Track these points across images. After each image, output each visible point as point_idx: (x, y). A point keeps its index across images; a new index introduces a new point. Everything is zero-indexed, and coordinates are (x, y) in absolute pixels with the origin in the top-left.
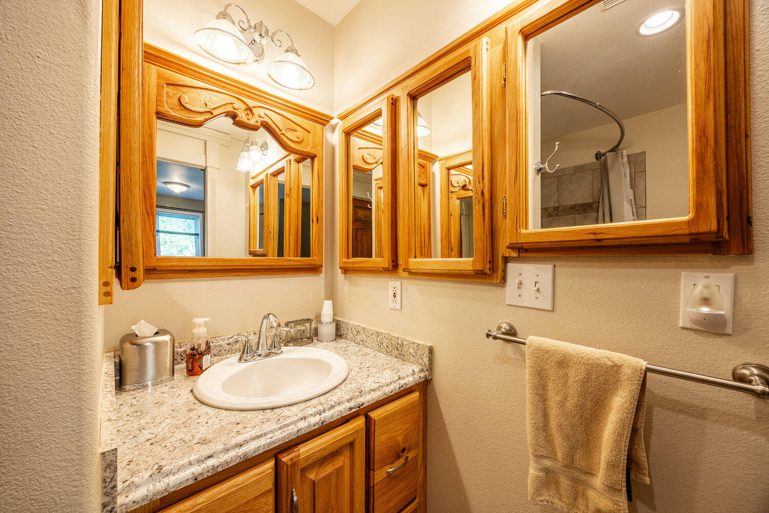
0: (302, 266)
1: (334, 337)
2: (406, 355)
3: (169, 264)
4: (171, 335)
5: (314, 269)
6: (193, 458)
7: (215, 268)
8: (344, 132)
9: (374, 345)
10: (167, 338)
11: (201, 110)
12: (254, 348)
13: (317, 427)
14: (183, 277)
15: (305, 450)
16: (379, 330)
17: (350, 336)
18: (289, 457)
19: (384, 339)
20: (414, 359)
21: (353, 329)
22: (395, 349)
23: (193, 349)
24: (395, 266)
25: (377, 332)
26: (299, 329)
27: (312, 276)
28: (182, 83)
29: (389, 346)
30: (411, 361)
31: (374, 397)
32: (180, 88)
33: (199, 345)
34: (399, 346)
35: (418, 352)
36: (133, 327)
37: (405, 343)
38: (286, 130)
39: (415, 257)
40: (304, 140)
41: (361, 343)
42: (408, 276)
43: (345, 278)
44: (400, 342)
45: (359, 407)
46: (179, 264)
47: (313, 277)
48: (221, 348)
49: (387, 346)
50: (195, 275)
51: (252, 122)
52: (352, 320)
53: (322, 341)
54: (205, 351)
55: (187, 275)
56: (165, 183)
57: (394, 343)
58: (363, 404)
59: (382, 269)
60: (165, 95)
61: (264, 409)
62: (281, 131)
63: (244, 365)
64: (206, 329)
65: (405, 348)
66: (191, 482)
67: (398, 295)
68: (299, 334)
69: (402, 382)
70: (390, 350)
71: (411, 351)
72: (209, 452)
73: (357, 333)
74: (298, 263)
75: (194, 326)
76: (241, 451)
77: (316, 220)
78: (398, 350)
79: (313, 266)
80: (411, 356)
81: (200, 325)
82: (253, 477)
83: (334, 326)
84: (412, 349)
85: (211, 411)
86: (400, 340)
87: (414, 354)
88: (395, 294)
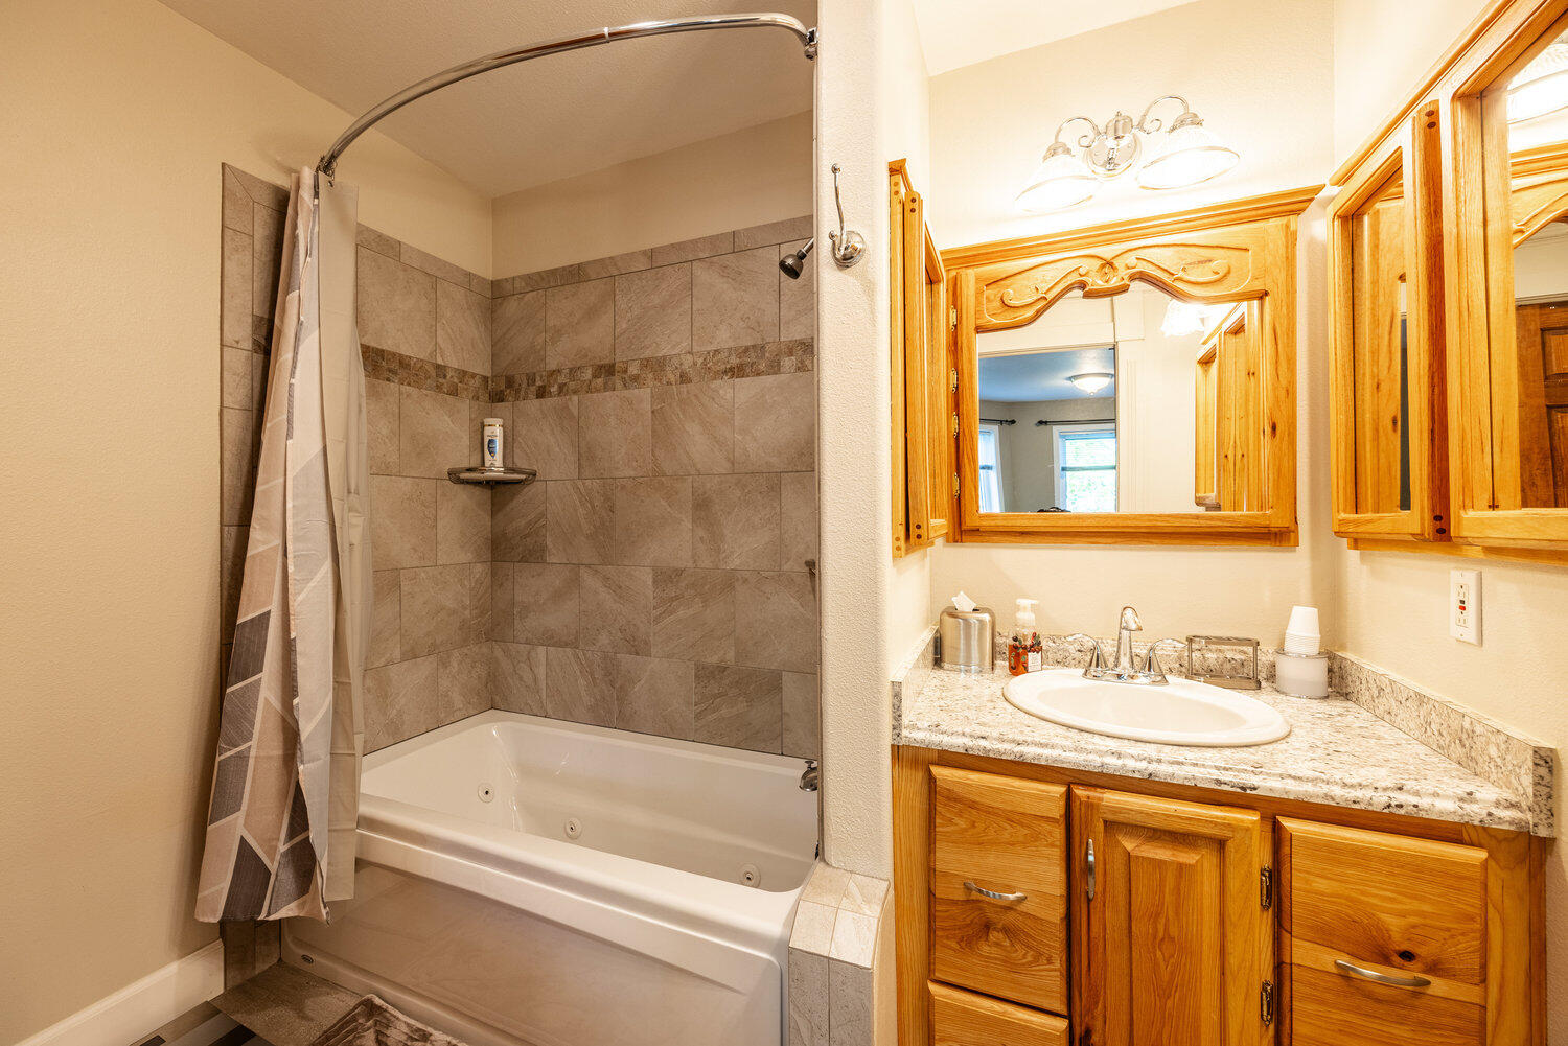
0: (1232, 530)
1: (1322, 689)
2: (1481, 760)
3: (993, 523)
4: (992, 615)
5: (1277, 536)
6: (967, 730)
7: (1055, 529)
8: (1339, 217)
9: (1412, 725)
10: (986, 617)
11: (1030, 300)
12: (1111, 662)
13: (1137, 776)
14: (1013, 542)
15: (1111, 798)
16: (1425, 690)
17: (1365, 697)
18: (1087, 793)
19: (1434, 714)
20: (1500, 775)
21: (1371, 681)
22: (1458, 742)
23: (1015, 639)
24: (1441, 532)
25: (1418, 695)
26: (1228, 657)
27: (1269, 551)
28: (1004, 276)
29: (1444, 733)
30: (1492, 779)
31: (1288, 787)
32: (1003, 282)
33: (1025, 637)
34: (1464, 736)
35: (1509, 757)
36: (954, 599)
37: (1479, 729)
38: (1184, 269)
39: (1493, 506)
40: (1233, 270)
41: (1387, 717)
42: (1482, 556)
43: (1362, 558)
44: (1467, 726)
45: (1242, 788)
46: (1005, 523)
47: (1272, 554)
48: (1068, 655)
49: (1441, 734)
50: (1028, 539)
51: (1114, 282)
52: (1369, 660)
53: (1286, 694)
54: (1032, 646)
55: (1019, 539)
56: (1070, 379)
57: (1455, 725)
58: (1255, 789)
59: (1411, 538)
60: (984, 302)
61: (1070, 727)
62: (1173, 274)
63: (1089, 683)
64: (1033, 616)
65: (1480, 740)
66: (962, 751)
67: (1471, 605)
68: (1228, 666)
69: (1400, 797)
70: (1447, 742)
71: (1493, 751)
72: (983, 734)
73: (1379, 693)
74: (1220, 524)
75: (1018, 608)
76: (1018, 749)
77: (1270, 430)
78: (1464, 746)
79: (1266, 530)
80: (1491, 765)
81: (1025, 608)
82: (1033, 789)
83: (1322, 666)
84: (1495, 749)
85: (1010, 708)
86: (1467, 719)
87: (1498, 760)
88: (1462, 602)
